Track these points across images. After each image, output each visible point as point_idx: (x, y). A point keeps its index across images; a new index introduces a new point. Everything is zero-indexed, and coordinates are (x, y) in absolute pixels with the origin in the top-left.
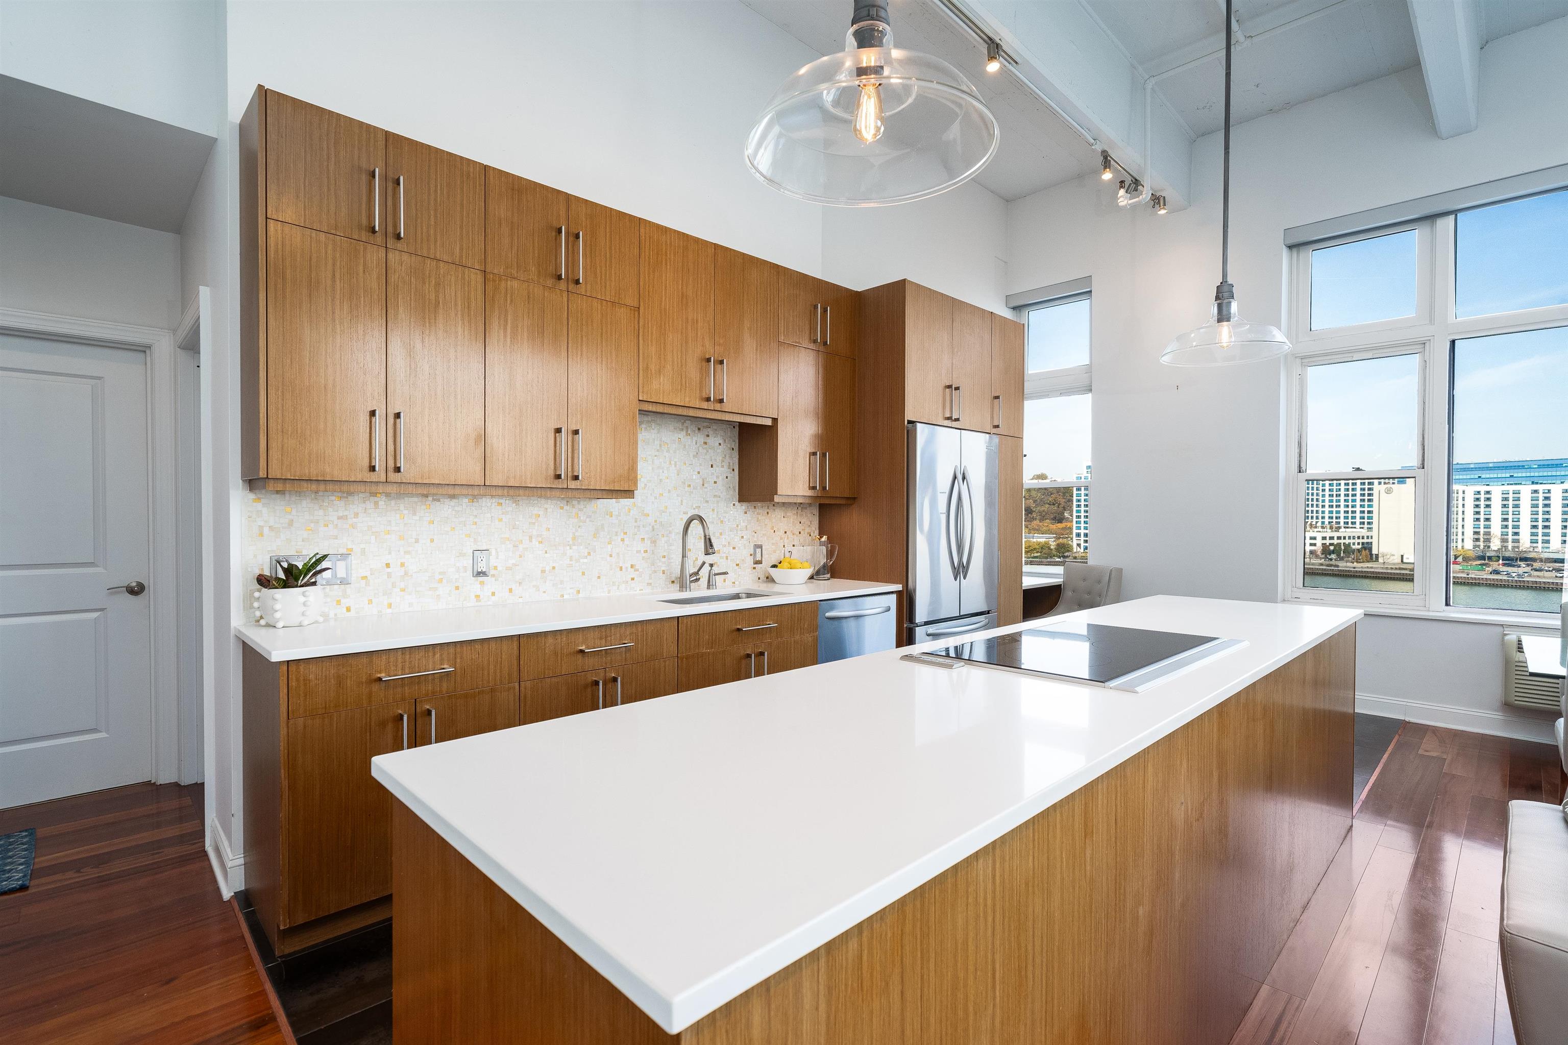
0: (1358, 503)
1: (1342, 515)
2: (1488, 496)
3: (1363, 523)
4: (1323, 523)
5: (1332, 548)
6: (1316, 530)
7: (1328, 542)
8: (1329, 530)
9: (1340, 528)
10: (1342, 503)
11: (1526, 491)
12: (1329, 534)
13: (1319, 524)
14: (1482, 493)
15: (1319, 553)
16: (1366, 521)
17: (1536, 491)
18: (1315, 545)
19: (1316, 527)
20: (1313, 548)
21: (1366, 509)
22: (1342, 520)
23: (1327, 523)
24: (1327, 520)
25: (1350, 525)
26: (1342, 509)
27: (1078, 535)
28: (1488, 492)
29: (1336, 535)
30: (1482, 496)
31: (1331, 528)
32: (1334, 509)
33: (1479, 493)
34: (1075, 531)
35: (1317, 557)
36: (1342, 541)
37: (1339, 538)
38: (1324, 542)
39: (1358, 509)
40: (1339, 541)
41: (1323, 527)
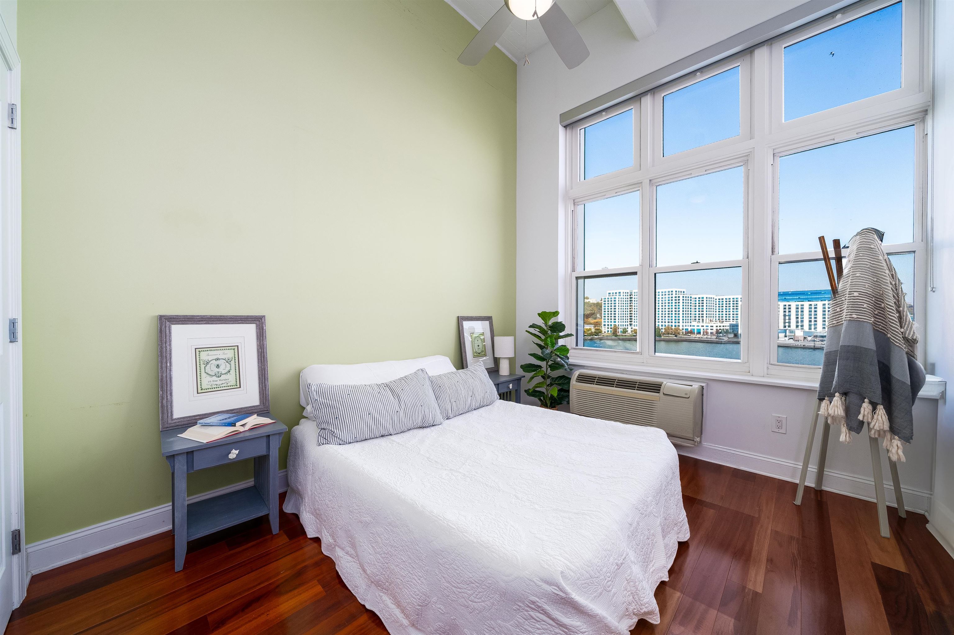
0: (731, 310)
1: (724, 316)
2: (789, 307)
3: (734, 319)
4: (716, 319)
5: (720, 331)
6: (713, 323)
7: (718, 328)
8: (718, 323)
9: (723, 322)
10: (724, 310)
11: (806, 304)
12: (719, 324)
13: (714, 320)
14: (787, 306)
15: (715, 333)
16: (735, 318)
17: (811, 305)
18: (713, 329)
19: (713, 321)
20: (712, 331)
21: (735, 313)
22: (724, 318)
23: (717, 319)
24: (717, 318)
25: (728, 320)
26: (724, 313)
27: (605, 325)
28: (789, 305)
29: (722, 325)
30: (787, 307)
31: (720, 322)
32: (721, 313)
33: (785, 305)
34: (603, 323)
35: (714, 335)
36: (725, 328)
37: (723, 326)
38: (717, 328)
39: (731, 313)
40: (723, 328)
41: (716, 321)
